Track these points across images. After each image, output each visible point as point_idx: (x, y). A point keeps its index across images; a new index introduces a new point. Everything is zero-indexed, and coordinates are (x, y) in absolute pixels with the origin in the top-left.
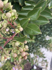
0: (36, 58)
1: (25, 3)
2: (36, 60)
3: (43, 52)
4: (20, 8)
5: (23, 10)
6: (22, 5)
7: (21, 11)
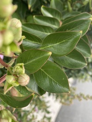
0: (33, 111)
1: (42, 9)
2: (33, 116)
3: (48, 102)
4: (26, 14)
5: (36, 23)
6: (32, 10)
7: (31, 24)
